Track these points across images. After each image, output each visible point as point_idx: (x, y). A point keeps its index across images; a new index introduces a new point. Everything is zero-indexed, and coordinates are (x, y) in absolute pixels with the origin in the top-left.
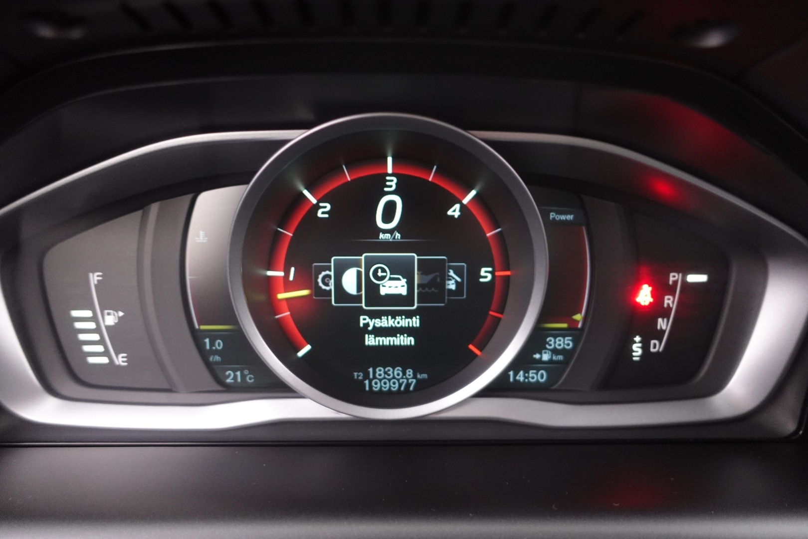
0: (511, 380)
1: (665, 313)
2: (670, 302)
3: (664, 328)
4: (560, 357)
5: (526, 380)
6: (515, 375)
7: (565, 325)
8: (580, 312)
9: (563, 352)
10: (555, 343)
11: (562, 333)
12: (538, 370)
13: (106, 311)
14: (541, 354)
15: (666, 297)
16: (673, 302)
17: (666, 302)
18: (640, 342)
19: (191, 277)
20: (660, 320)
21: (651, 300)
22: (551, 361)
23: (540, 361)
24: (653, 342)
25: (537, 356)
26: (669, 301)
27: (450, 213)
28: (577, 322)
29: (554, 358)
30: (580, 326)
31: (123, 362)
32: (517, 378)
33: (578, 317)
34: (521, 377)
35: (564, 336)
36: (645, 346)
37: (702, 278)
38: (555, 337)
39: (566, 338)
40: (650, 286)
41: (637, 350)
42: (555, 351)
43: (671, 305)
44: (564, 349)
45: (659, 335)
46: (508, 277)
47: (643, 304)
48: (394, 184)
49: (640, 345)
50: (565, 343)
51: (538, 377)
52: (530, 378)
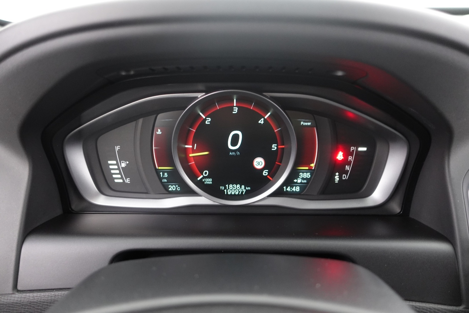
0: (285, 190)
1: (349, 163)
2: (351, 159)
3: (348, 169)
4: (305, 181)
5: (291, 191)
6: (286, 188)
7: (307, 168)
8: (313, 162)
9: (306, 179)
10: (303, 175)
11: (304, 171)
12: (296, 186)
13: (122, 161)
14: (297, 180)
15: (349, 157)
16: (352, 159)
17: (349, 159)
18: (338, 175)
19: (155, 148)
20: (347, 166)
21: (343, 158)
22: (301, 183)
23: (297, 183)
24: (343, 175)
25: (295, 181)
26: (350, 158)
27: (260, 122)
28: (313, 167)
29: (303, 181)
30: (313, 168)
31: (128, 181)
32: (287, 190)
33: (313, 165)
34: (289, 189)
35: (307, 172)
36: (340, 177)
37: (365, 149)
38: (303, 173)
39: (308, 173)
40: (342, 152)
41: (337, 178)
42: (303, 179)
43: (351, 160)
44: (307, 178)
45: (346, 172)
46: (283, 148)
47: (339, 159)
48: (236, 110)
49: (338, 176)
50: (308, 175)
51: (297, 189)
52: (293, 190)
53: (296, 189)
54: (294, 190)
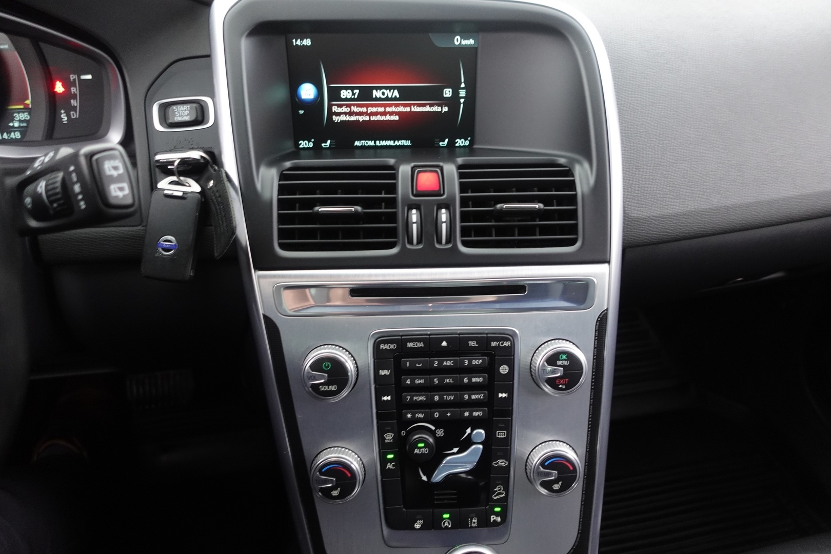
1: (74, 97)
2: (75, 90)
3: (76, 105)
4: (25, 124)
5: (8, 138)
7: (22, 107)
8: (27, 99)
9: (25, 121)
10: (19, 116)
11: (19, 111)
12: (15, 132)
14: (13, 123)
15: (72, 88)
16: (76, 90)
17: (72, 91)
18: (64, 113)
20: (72, 101)
21: (63, 90)
22: (19, 127)
23: (13, 127)
24: (72, 113)
25: (11, 124)
26: (73, 90)
28: (28, 105)
29: (21, 125)
30: (30, 106)
33: (28, 102)
34: (4, 136)
35: (24, 112)
36: (68, 116)
37: (89, 77)
38: (19, 113)
39: (25, 114)
40: (60, 82)
41: (65, 118)
42: (20, 121)
43: (76, 93)
44: (25, 119)
45: (74, 109)
47: (59, 92)
49: (65, 115)
50: (25, 116)
51: (17, 135)
52: (11, 137)
53: (15, 135)
54: (14, 137)
